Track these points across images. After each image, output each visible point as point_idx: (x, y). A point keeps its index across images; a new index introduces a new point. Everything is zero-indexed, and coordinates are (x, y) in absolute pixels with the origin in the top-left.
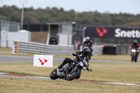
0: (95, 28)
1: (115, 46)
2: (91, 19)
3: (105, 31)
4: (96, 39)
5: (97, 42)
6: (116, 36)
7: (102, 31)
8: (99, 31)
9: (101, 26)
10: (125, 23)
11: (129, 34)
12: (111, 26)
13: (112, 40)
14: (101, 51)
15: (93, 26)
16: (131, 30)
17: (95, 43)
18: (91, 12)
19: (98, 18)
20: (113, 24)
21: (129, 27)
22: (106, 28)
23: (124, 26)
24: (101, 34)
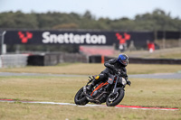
0: (17, 32)
1: (43, 54)
2: (12, 21)
3: (30, 36)
4: (18, 46)
5: (20, 50)
6: (45, 41)
7: (26, 36)
8: (22, 36)
9: (25, 29)
10: (55, 25)
11: (60, 39)
12: (37, 29)
13: (39, 47)
14: (25, 62)
15: (14, 29)
16: (63, 33)
17: (18, 52)
18: (11, 12)
19: (20, 19)
20: (40, 26)
21: (61, 30)
22: (31, 32)
23: (54, 28)
24: (25, 40)
